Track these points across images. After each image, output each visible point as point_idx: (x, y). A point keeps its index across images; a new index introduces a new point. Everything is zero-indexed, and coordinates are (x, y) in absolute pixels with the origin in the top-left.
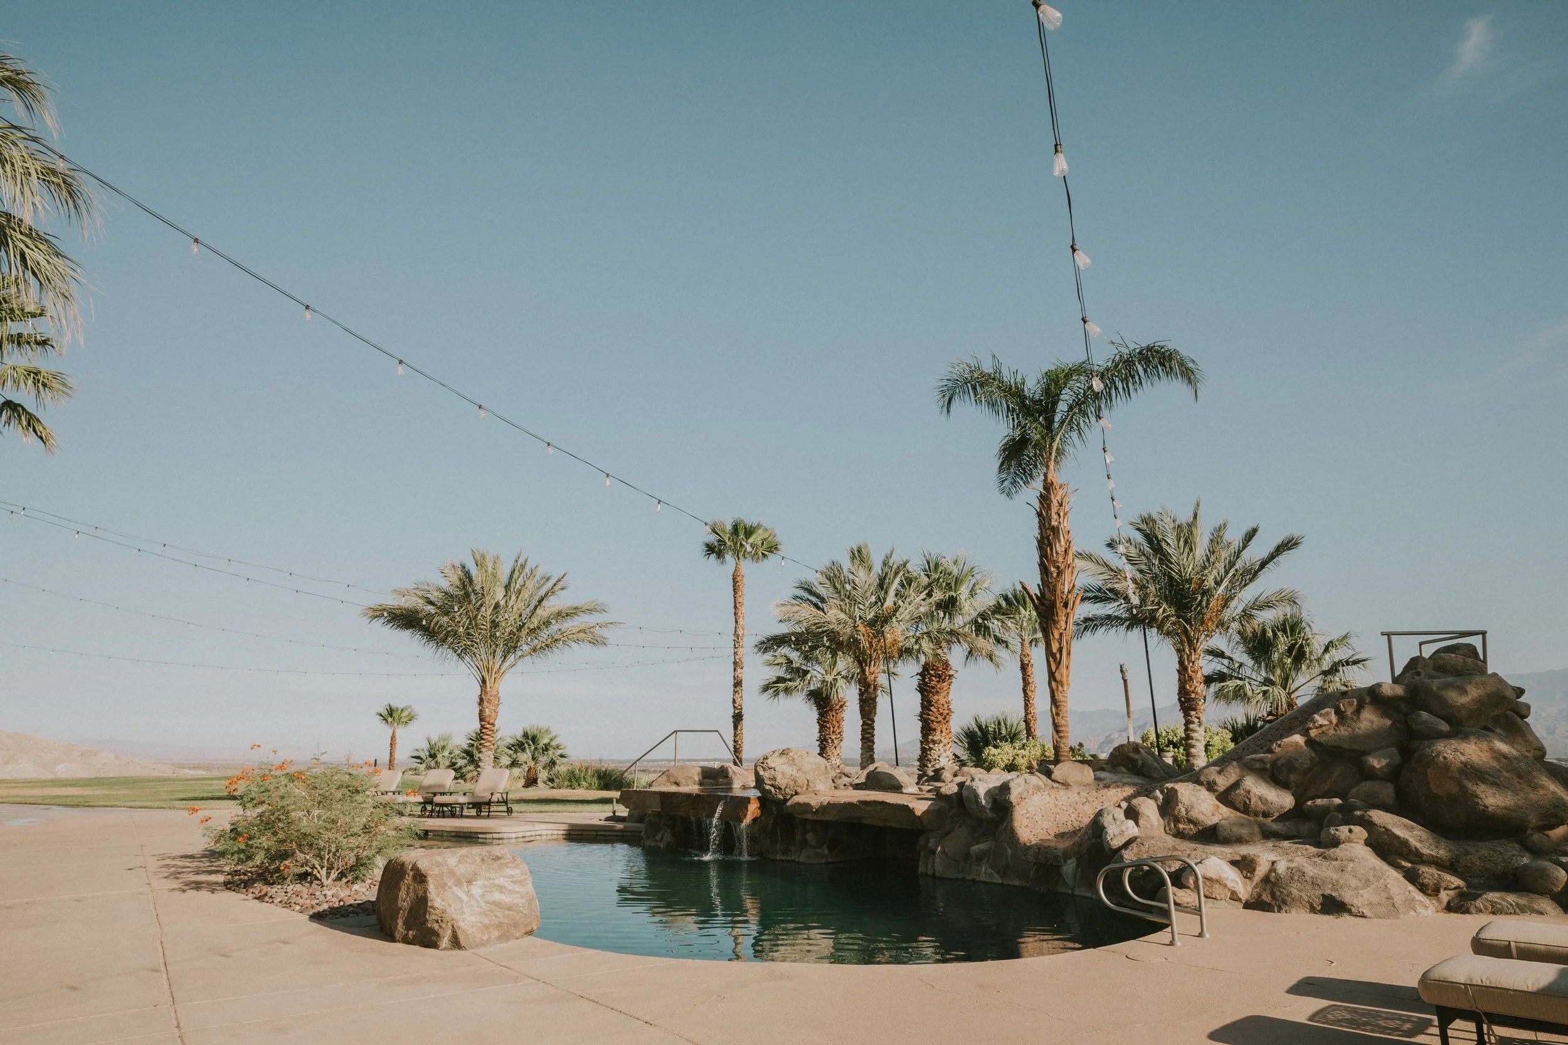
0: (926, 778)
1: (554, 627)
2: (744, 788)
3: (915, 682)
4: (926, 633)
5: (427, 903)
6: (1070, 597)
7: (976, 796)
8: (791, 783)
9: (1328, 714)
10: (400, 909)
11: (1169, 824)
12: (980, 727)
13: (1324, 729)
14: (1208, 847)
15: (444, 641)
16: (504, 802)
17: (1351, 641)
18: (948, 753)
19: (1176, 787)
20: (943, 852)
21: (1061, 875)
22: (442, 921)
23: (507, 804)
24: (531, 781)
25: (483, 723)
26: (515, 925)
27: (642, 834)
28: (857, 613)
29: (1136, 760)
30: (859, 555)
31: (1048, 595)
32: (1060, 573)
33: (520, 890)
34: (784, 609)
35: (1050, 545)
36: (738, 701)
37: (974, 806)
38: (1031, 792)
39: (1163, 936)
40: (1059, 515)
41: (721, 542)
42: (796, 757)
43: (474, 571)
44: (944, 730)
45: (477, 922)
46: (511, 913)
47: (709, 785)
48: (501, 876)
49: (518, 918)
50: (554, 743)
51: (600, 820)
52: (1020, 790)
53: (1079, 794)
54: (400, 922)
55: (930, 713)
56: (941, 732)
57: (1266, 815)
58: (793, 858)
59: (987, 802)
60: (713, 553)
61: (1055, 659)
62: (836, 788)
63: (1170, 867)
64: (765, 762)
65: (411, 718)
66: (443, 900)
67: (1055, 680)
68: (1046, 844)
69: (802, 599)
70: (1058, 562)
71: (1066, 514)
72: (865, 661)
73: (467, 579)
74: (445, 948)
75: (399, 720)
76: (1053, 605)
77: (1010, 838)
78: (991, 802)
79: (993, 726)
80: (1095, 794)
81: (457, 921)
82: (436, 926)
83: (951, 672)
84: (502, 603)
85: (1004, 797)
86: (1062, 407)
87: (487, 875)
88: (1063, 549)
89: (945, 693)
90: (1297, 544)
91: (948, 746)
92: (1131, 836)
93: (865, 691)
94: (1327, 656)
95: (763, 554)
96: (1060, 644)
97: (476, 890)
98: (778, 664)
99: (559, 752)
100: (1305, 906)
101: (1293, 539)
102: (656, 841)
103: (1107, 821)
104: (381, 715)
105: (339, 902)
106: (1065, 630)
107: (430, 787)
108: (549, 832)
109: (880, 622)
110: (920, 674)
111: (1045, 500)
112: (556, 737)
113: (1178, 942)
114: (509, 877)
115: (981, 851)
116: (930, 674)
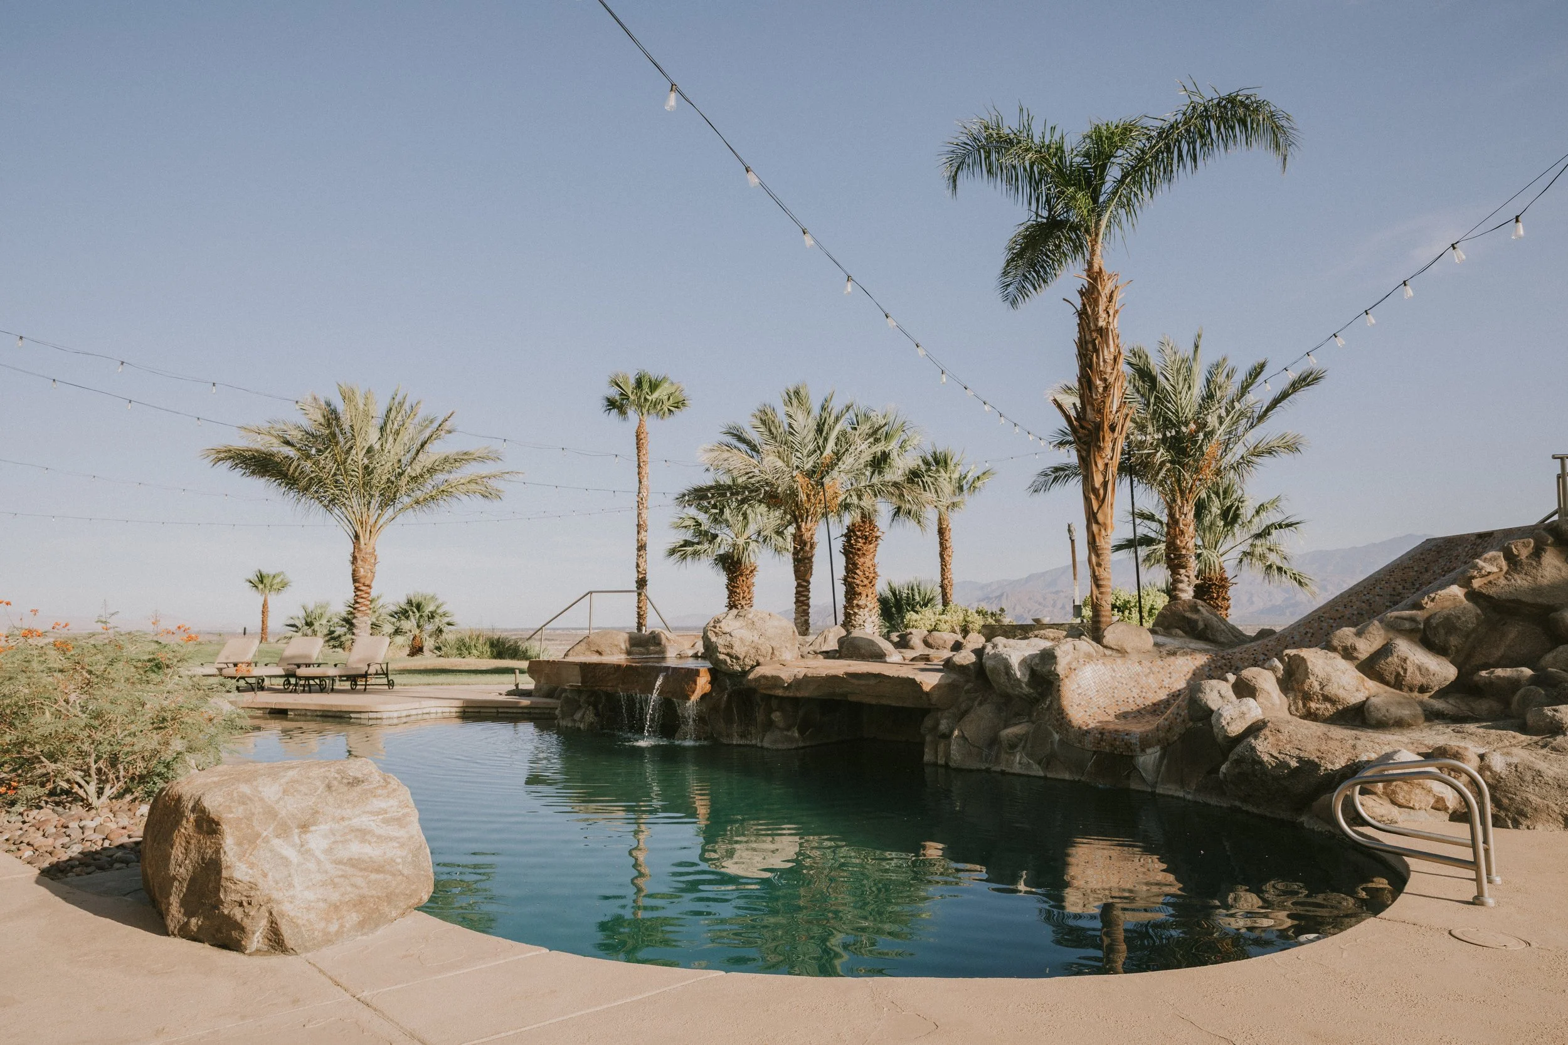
1: (440, 477)
2: (680, 656)
3: (842, 543)
5: (219, 872)
6: (1118, 418)
7: (1008, 667)
8: (752, 651)
9: (1495, 559)
10: (174, 878)
11: (1295, 703)
12: (894, 594)
13: (1491, 578)
14: (1376, 735)
15: (306, 489)
16: (384, 674)
18: (873, 618)
19: (1302, 654)
20: (962, 737)
21: (1135, 768)
22: (250, 904)
23: (387, 677)
24: (416, 650)
25: (357, 585)
26: (389, 898)
27: (557, 712)
28: (795, 462)
29: (1196, 621)
30: (796, 396)
31: (1090, 414)
32: (1107, 387)
33: (397, 834)
34: (712, 455)
35: (1096, 351)
36: (642, 565)
37: (1003, 679)
38: (1081, 661)
40: (1108, 313)
41: (625, 396)
42: (755, 619)
43: (340, 407)
44: (870, 594)
45: (318, 900)
46: (381, 876)
47: (637, 654)
48: (364, 812)
49: (394, 883)
50: (440, 611)
51: (500, 694)
52: (1068, 658)
53: (1140, 662)
54: (174, 901)
55: (856, 576)
56: (866, 595)
57: (1423, 689)
58: (754, 742)
59: (1022, 673)
60: (614, 408)
61: (1097, 495)
62: (804, 658)
63: (1333, 764)
64: (716, 626)
65: (284, 585)
66: (252, 866)
67: (1097, 522)
68: (1109, 728)
69: (731, 446)
70: (1105, 373)
71: (1116, 312)
72: (801, 516)
73: (332, 417)
74: (258, 951)
75: (271, 587)
76: (1099, 427)
77: (1057, 720)
78: (1028, 673)
79: (906, 591)
80: (1159, 663)
81: (279, 903)
82: (238, 914)
83: (878, 534)
84: (377, 447)
85: (1048, 667)
86: (1114, 173)
87: (338, 813)
88: (1112, 357)
89: (872, 555)
90: (1317, 379)
91: (874, 611)
92: (1255, 719)
93: (802, 549)
95: (669, 410)
96: (1105, 478)
97: (317, 841)
98: (686, 527)
99: (447, 620)
100: (1556, 820)
101: (1311, 374)
102: (574, 721)
103: (1210, 699)
104: (251, 582)
105: (104, 840)
106: (1112, 459)
107: (293, 657)
108: (440, 710)
109: (818, 474)
110: (845, 535)
111: (1090, 294)
112: (442, 604)
113: (1490, 901)
114: (378, 813)
115: (1016, 736)
116: (856, 535)
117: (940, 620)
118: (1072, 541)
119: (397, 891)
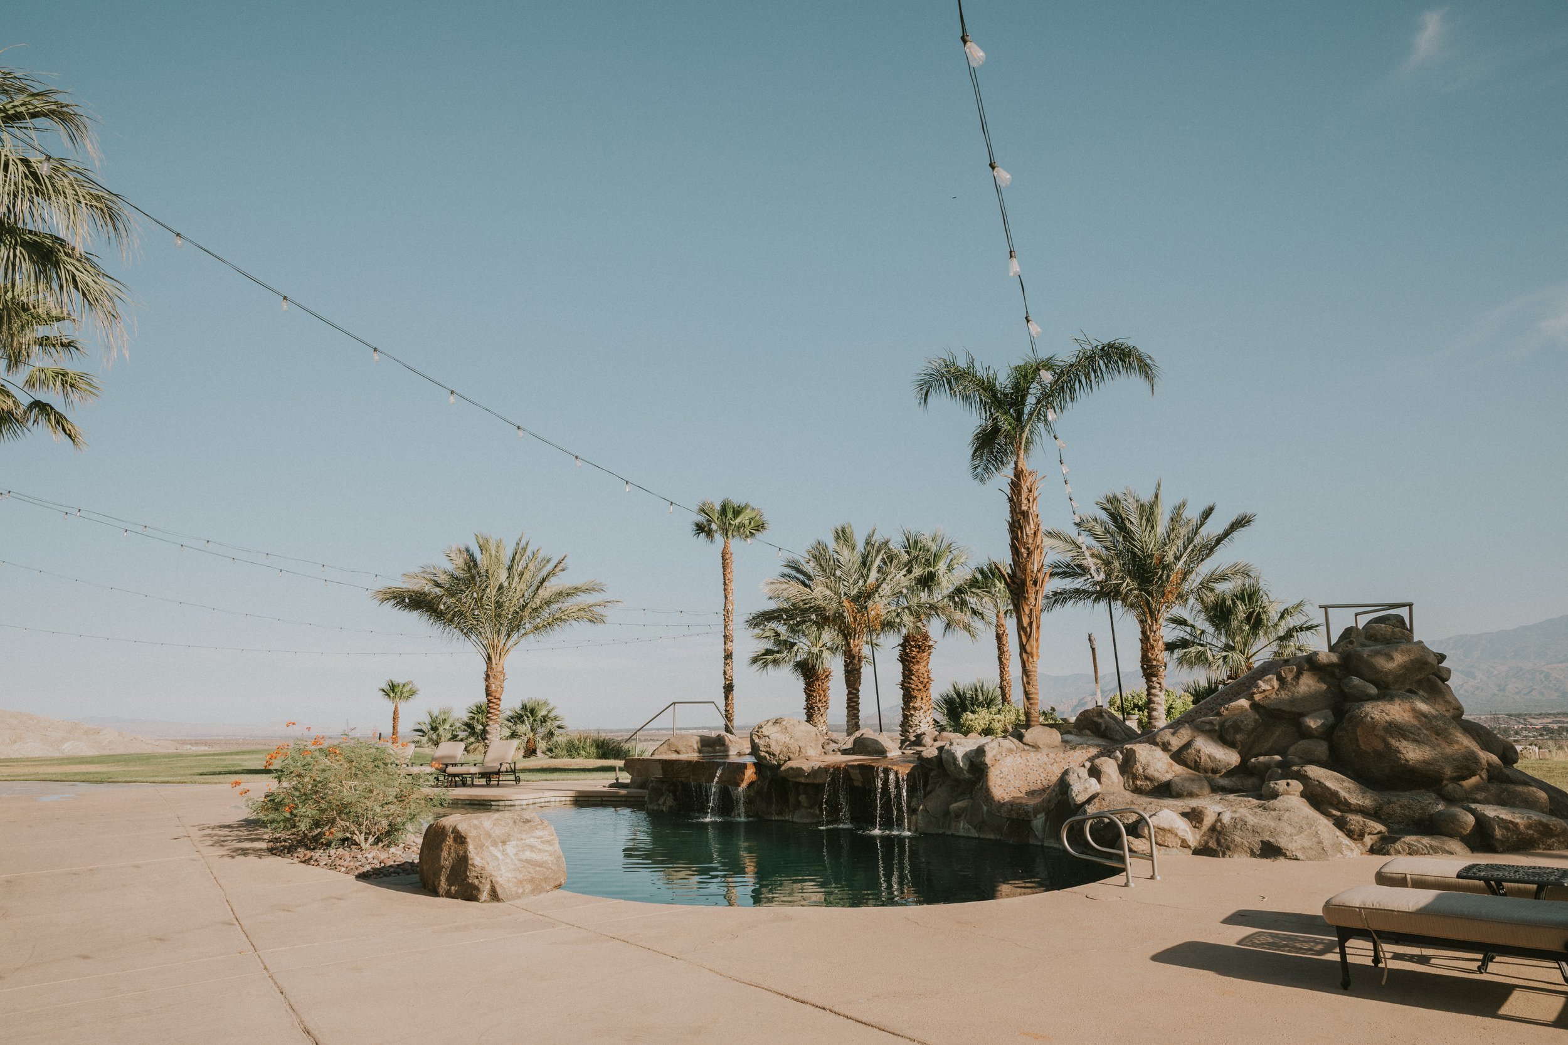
0: (908, 743)
1: (555, 606)
2: (740, 754)
3: (897, 652)
4: (907, 607)
5: (467, 862)
6: (1039, 575)
7: (955, 759)
8: (785, 749)
9: (1270, 680)
10: (443, 867)
11: (1128, 781)
12: (958, 694)
13: (1267, 693)
14: (1162, 801)
15: (451, 621)
16: (512, 771)
17: (1305, 608)
18: (928, 719)
19: (1134, 748)
20: (925, 810)
21: (1031, 829)
22: (481, 877)
23: (515, 774)
24: (530, 752)
25: (490, 698)
26: (546, 880)
27: (645, 799)
28: (842, 590)
29: (1100, 724)
30: (843, 536)
31: (1019, 574)
32: (1029, 554)
33: (548, 849)
34: (773, 586)
35: (1021, 528)
36: (729, 673)
37: (953, 768)
38: (1004, 754)
39: (1119, 879)
40: (1029, 500)
41: (710, 521)
42: (788, 725)
43: (478, 556)
44: (924, 697)
45: (512, 878)
46: (542, 869)
47: (707, 752)
48: (531, 837)
49: (548, 873)
50: (551, 715)
51: (604, 787)
52: (994, 752)
53: (1047, 755)
54: (443, 879)
55: (911, 681)
56: (922, 699)
57: (1215, 771)
58: (787, 818)
59: (964, 764)
60: (702, 532)
61: (1026, 633)
62: (825, 753)
63: (1128, 820)
64: (760, 730)
65: (413, 693)
66: (482, 859)
67: (1026, 652)
68: (1018, 801)
69: (790, 577)
70: (1028, 544)
71: (1034, 499)
72: (850, 634)
73: (472, 563)
74: (485, 901)
75: (401, 695)
76: (1023, 583)
77: (985, 797)
78: (968, 763)
79: (970, 692)
80: (1062, 755)
81: (496, 877)
82: (476, 882)
83: (931, 643)
84: (506, 584)
85: (979, 759)
86: (1031, 400)
87: (519, 836)
88: (1033, 532)
89: (925, 662)
90: (1250, 521)
91: (929, 712)
92: (1094, 792)
93: (851, 662)
94: (1283, 623)
95: (750, 532)
96: (1030, 619)
97: (510, 848)
98: (766, 637)
99: (557, 723)
100: (1246, 851)
101: (1246, 517)
102: (659, 805)
103: (1072, 779)
104: (383, 691)
105: (380, 863)
106: (1035, 605)
107: (443, 758)
108: (558, 799)
109: (863, 598)
110: (901, 645)
111: (1015, 486)
112: (553, 709)
113: (1132, 885)
114: (538, 838)
115: (960, 809)
116: (911, 645)
117: (994, 720)
118: (1093, 649)
119: (549, 877)
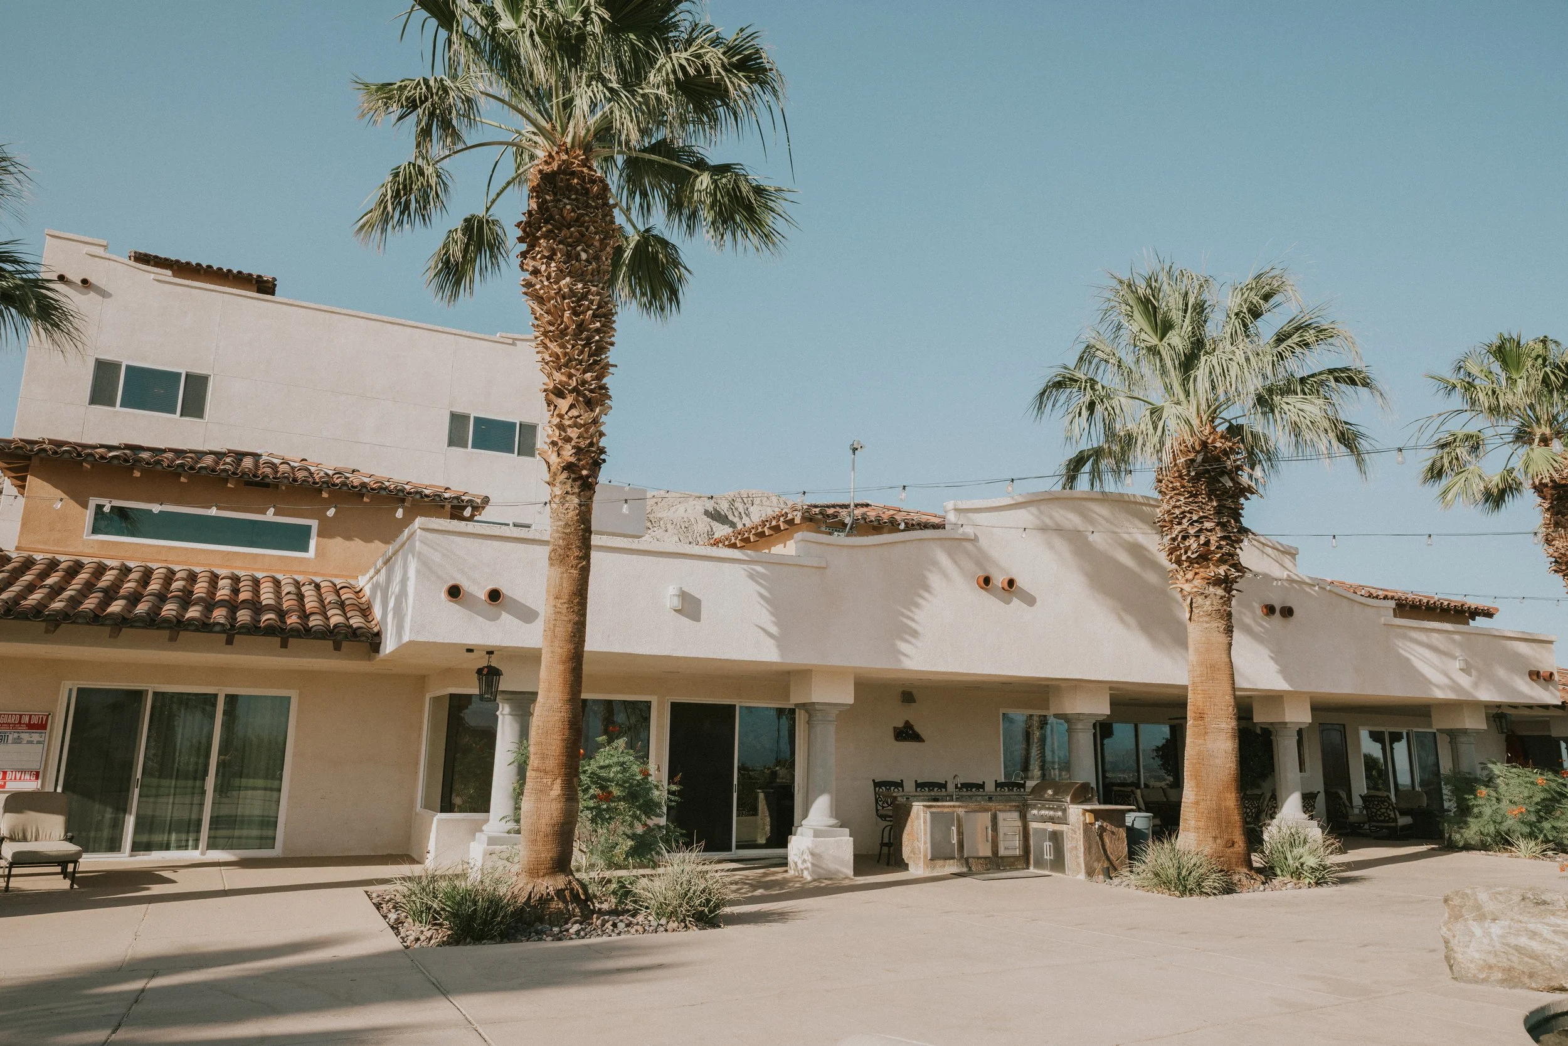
87: (1516, 917)
97: (1496, 929)
119: (1540, 973)
